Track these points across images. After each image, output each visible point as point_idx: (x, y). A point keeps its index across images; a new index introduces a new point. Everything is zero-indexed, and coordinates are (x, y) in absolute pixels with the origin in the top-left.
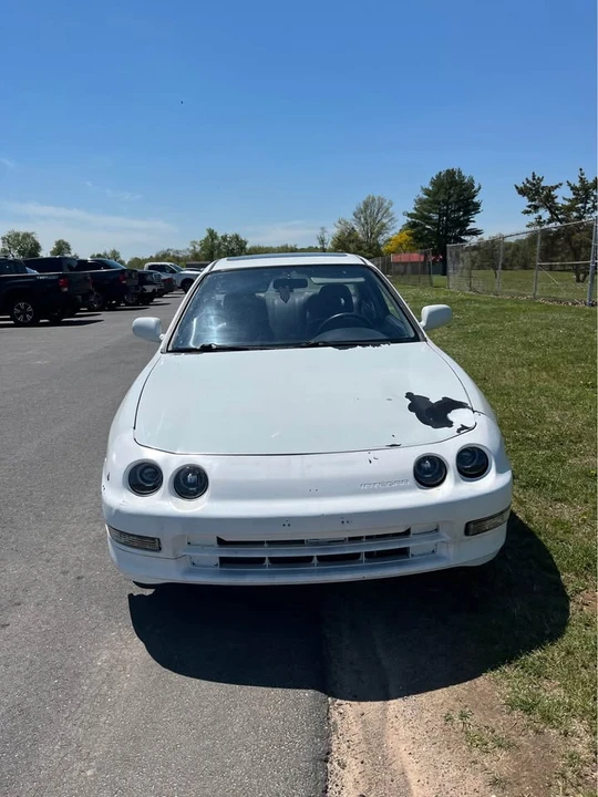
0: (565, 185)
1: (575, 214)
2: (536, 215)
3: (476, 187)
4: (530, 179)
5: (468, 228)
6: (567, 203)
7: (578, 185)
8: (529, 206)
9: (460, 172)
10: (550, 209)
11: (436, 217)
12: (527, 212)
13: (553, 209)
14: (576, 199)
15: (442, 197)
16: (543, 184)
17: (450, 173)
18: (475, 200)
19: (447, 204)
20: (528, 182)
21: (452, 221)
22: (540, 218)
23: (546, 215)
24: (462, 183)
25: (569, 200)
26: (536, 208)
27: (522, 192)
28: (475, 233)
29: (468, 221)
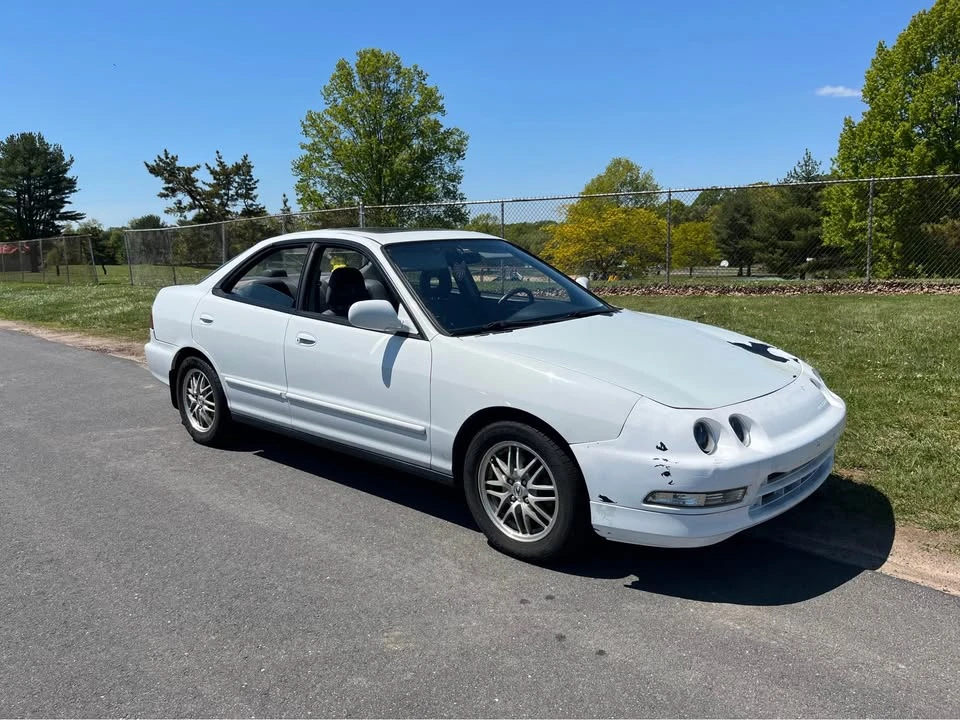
0: (204, 167)
1: (217, 201)
2: (174, 200)
3: (67, 159)
4: (163, 157)
5: (62, 211)
6: (207, 189)
7: (218, 169)
8: (166, 189)
9: (41, 139)
10: (190, 193)
11: (12, 194)
12: (162, 195)
13: (193, 193)
14: (219, 184)
15: (20, 168)
16: (178, 164)
17: (28, 139)
18: (68, 175)
19: (27, 177)
20: (161, 160)
21: (39, 200)
22: (180, 202)
23: (187, 200)
24: (46, 152)
25: (210, 185)
26: (173, 191)
27: (154, 171)
28: (75, 217)
29: (62, 202)
